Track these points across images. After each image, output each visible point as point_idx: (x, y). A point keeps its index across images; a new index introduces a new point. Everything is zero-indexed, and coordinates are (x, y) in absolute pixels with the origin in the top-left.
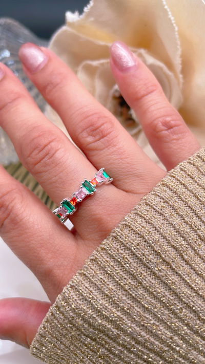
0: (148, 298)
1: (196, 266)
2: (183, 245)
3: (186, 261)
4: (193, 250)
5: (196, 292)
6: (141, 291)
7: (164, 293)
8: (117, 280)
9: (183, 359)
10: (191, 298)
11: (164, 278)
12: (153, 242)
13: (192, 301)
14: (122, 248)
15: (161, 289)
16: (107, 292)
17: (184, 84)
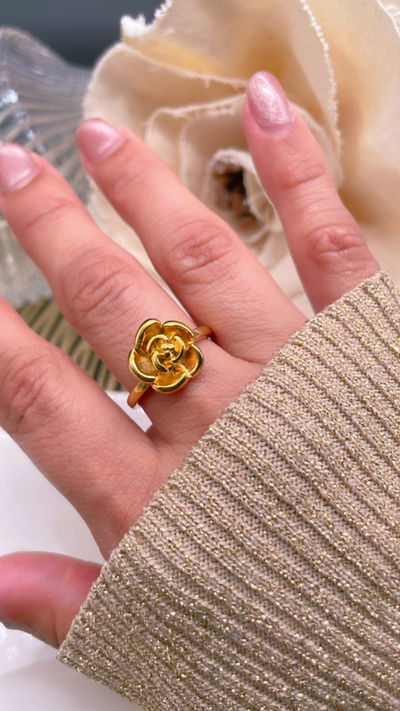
0: (256, 572)
1: (343, 509)
2: (318, 470)
3: (325, 500)
4: (337, 479)
5: (342, 555)
6: (243, 560)
7: (285, 561)
8: (199, 542)
9: (326, 679)
10: (333, 567)
11: (284, 533)
12: (259, 470)
13: (335, 571)
14: (206, 482)
15: (279, 554)
16: (181, 567)
17: (343, 147)
